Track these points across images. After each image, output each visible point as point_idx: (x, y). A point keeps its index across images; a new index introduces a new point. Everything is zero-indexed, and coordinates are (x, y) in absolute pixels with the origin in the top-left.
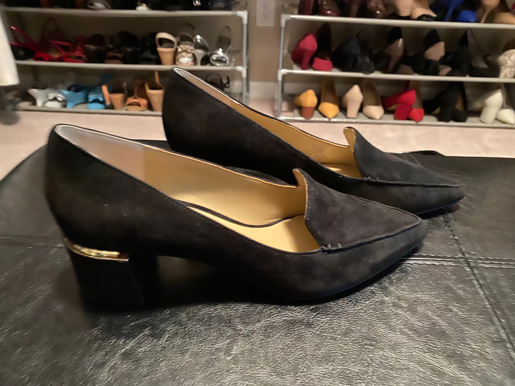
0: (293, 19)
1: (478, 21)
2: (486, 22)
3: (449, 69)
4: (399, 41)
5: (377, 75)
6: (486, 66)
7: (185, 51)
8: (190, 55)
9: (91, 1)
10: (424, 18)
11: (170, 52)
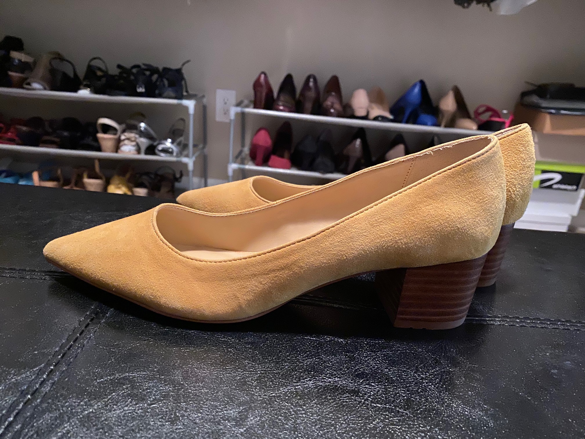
4: (356, 141)
7: (128, 139)
8: (134, 143)
9: (28, 81)
10: (380, 119)
11: (110, 139)
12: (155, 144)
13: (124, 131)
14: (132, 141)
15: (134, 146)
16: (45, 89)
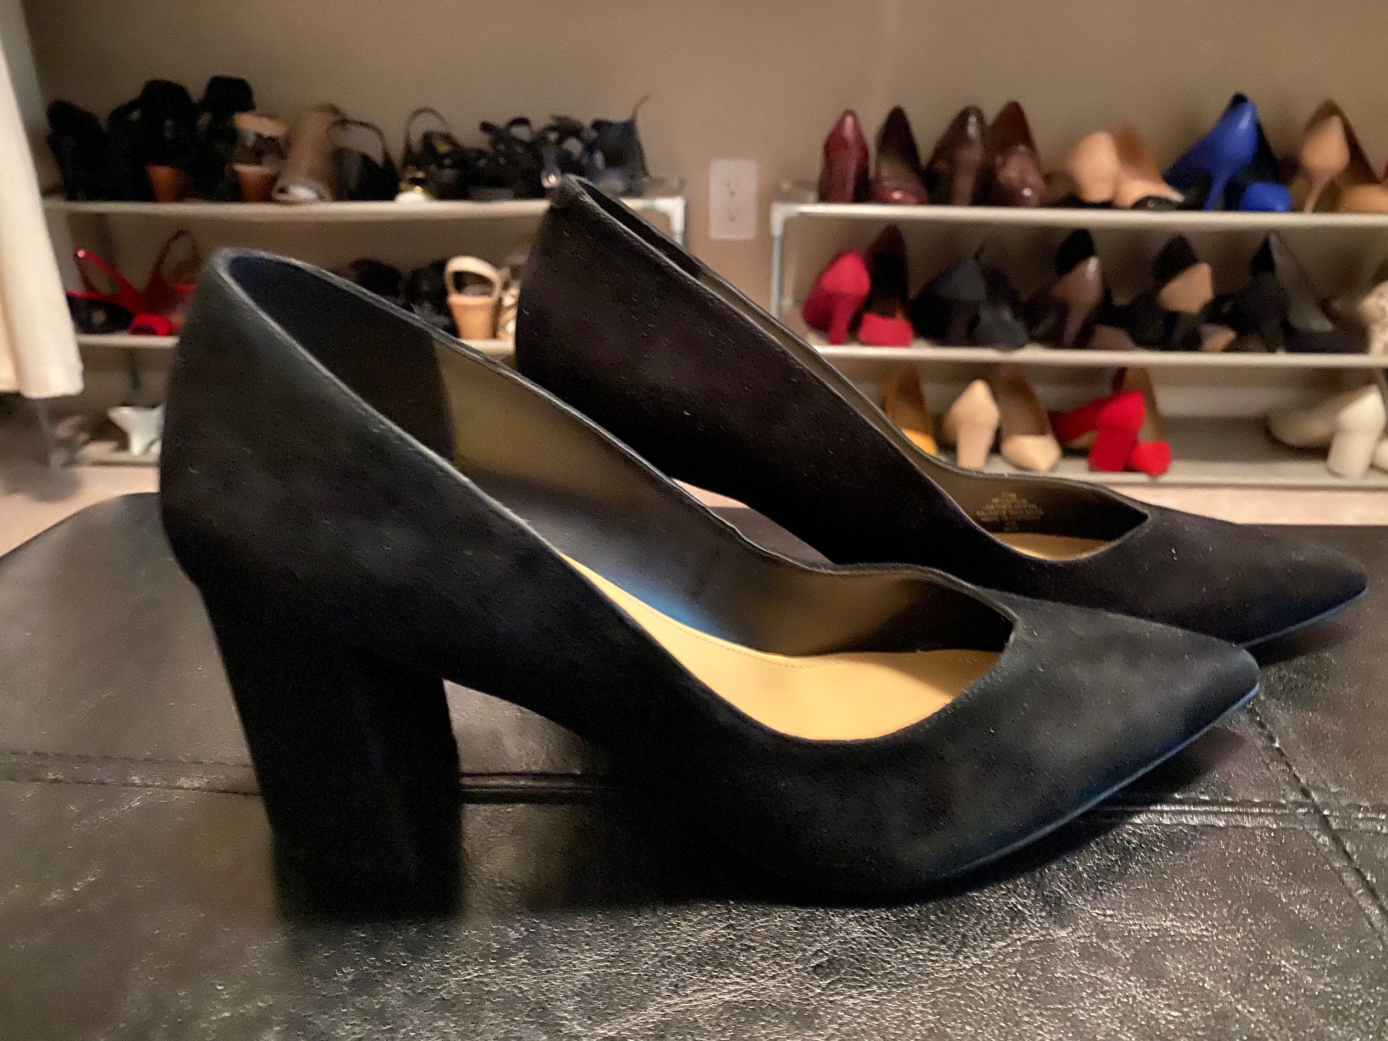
0: (803, 215)
1: (1297, 208)
2: (1317, 209)
3: (1227, 336)
4: (1087, 264)
5: (1034, 354)
6: (1328, 326)
9: (280, 183)
10: (1150, 204)
11: (478, 307)
13: (508, 284)
16: (321, 198)
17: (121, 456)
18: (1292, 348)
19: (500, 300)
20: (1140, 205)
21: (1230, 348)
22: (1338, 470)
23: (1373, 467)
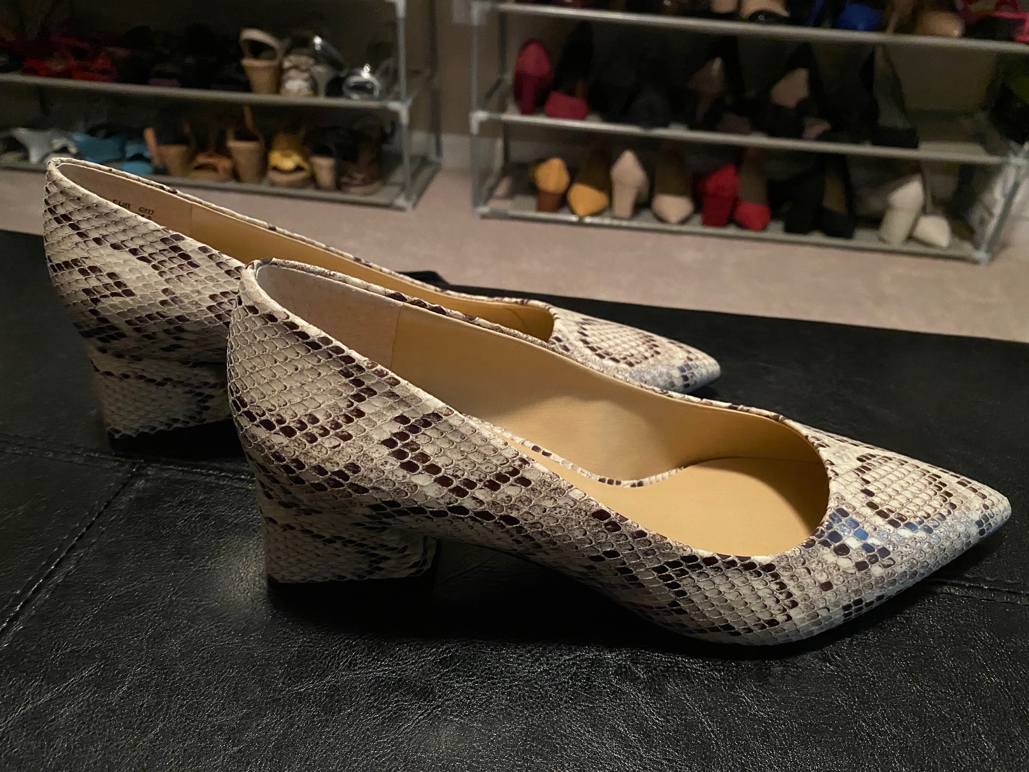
2: (898, 31)
4: (712, 63)
5: (677, 132)
7: (296, 67)
8: (306, 75)
10: (761, 17)
11: (264, 69)
12: (342, 75)
13: (288, 52)
14: (303, 71)
15: (306, 80)
17: (23, 164)
18: (875, 143)
19: (281, 64)
20: (753, 18)
21: (822, 138)
22: (885, 237)
23: (911, 238)
